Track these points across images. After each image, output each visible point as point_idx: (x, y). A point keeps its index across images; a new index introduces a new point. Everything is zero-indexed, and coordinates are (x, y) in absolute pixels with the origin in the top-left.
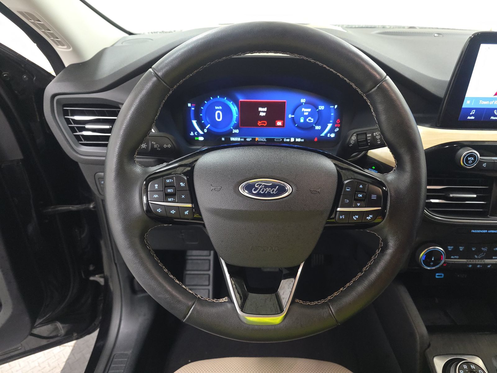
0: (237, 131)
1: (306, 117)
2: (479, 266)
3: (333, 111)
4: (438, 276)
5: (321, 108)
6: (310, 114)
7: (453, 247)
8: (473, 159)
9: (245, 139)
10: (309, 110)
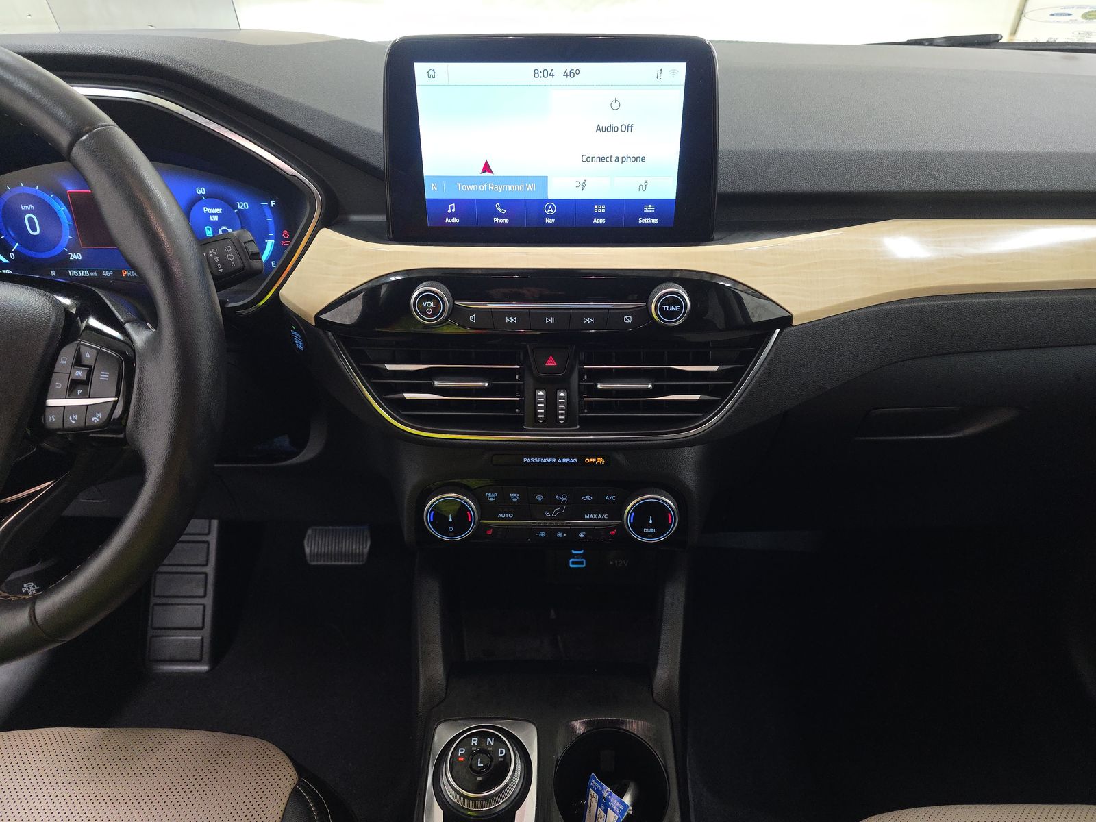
0: (77, 256)
1: (216, 225)
2: (560, 535)
3: (268, 212)
4: (573, 563)
5: (243, 205)
6: (223, 220)
7: (496, 494)
8: (432, 304)
9: (100, 272)
10: (219, 211)
